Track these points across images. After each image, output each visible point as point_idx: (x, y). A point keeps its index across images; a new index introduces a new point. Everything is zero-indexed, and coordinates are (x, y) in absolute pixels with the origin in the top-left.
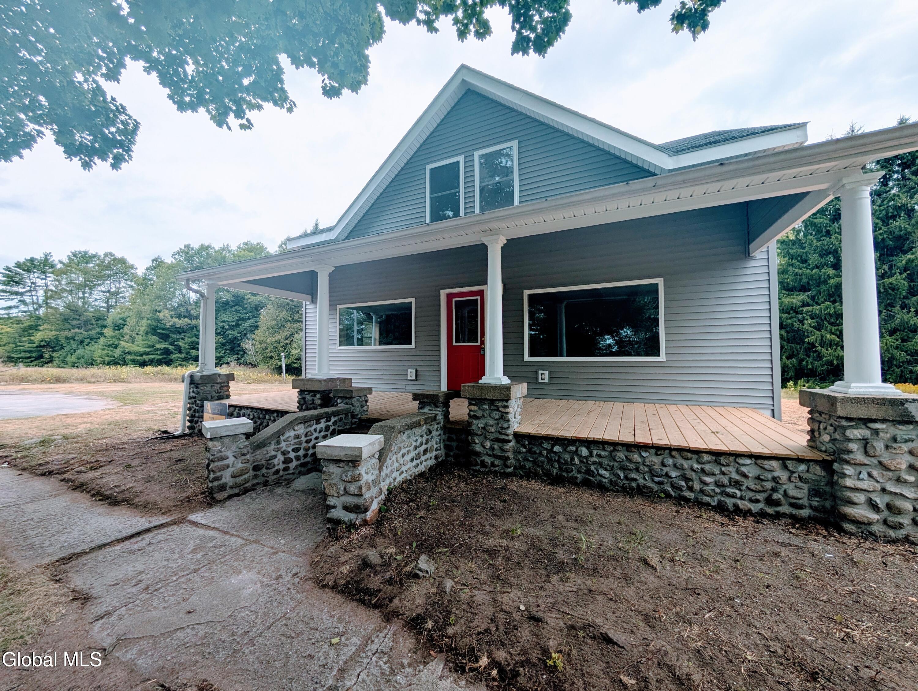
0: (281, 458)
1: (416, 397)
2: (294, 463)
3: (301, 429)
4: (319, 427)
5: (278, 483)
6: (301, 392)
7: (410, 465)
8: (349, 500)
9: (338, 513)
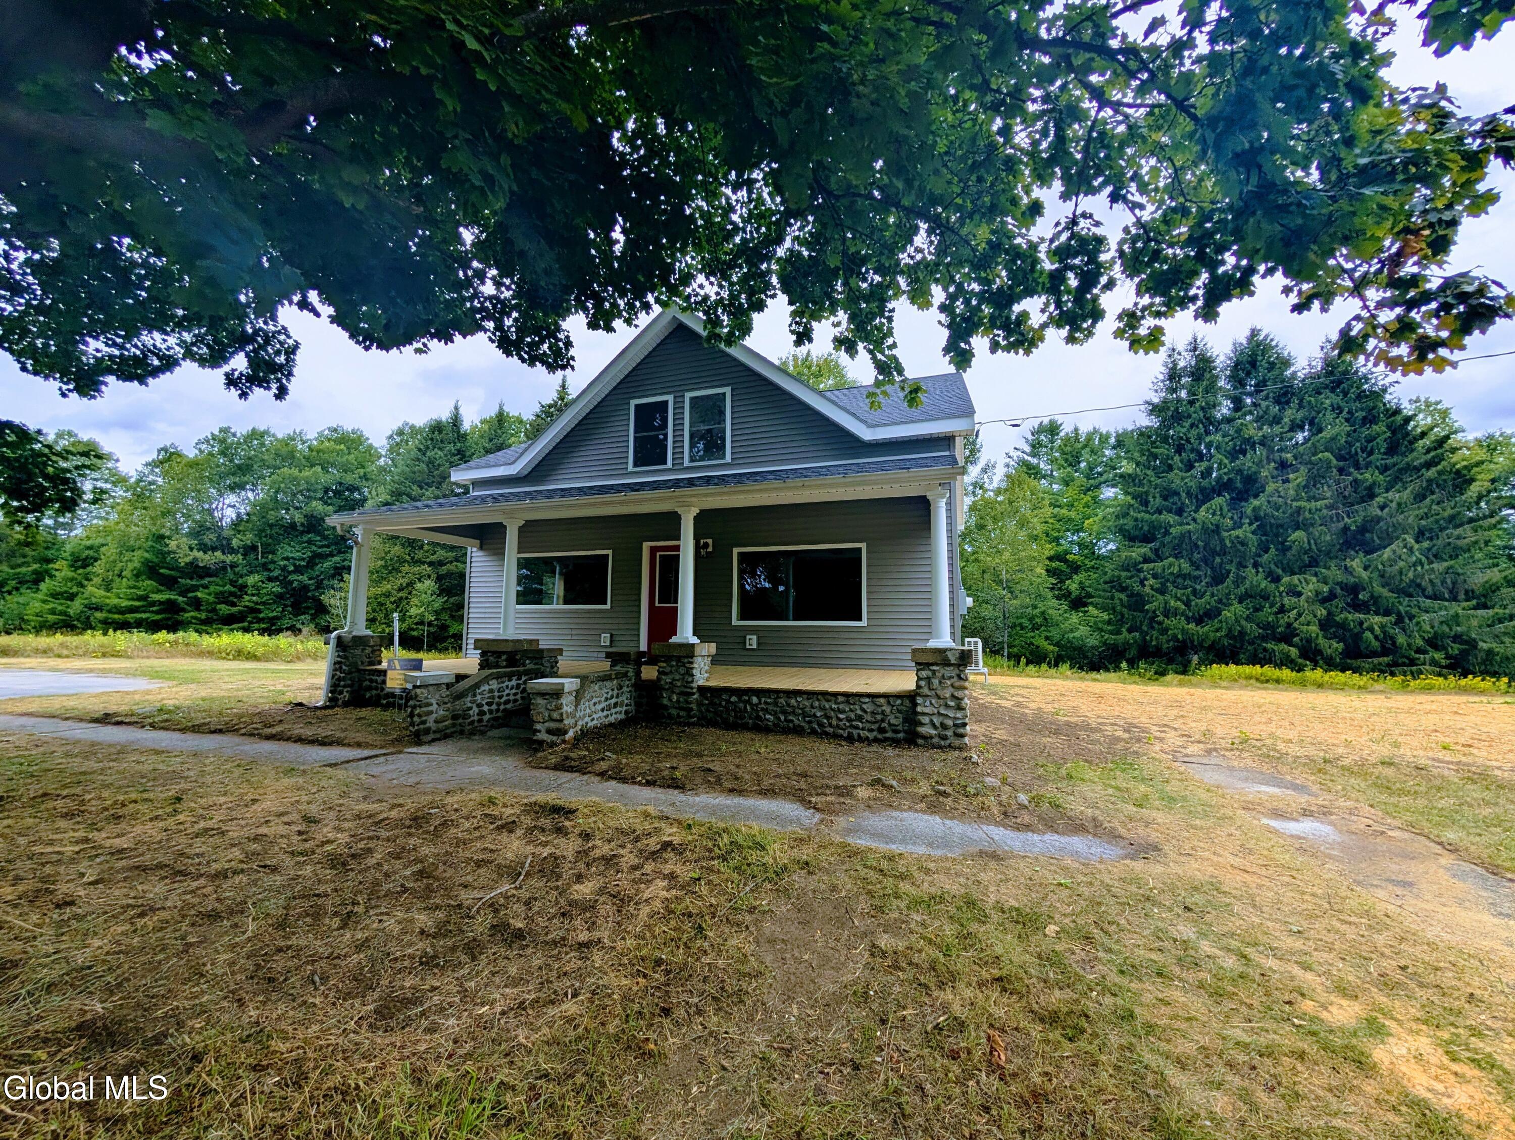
0: (476, 710)
1: (608, 655)
2: (487, 717)
3: (494, 684)
4: (510, 684)
6: (483, 654)
7: (600, 714)
8: (553, 725)
9: (543, 736)
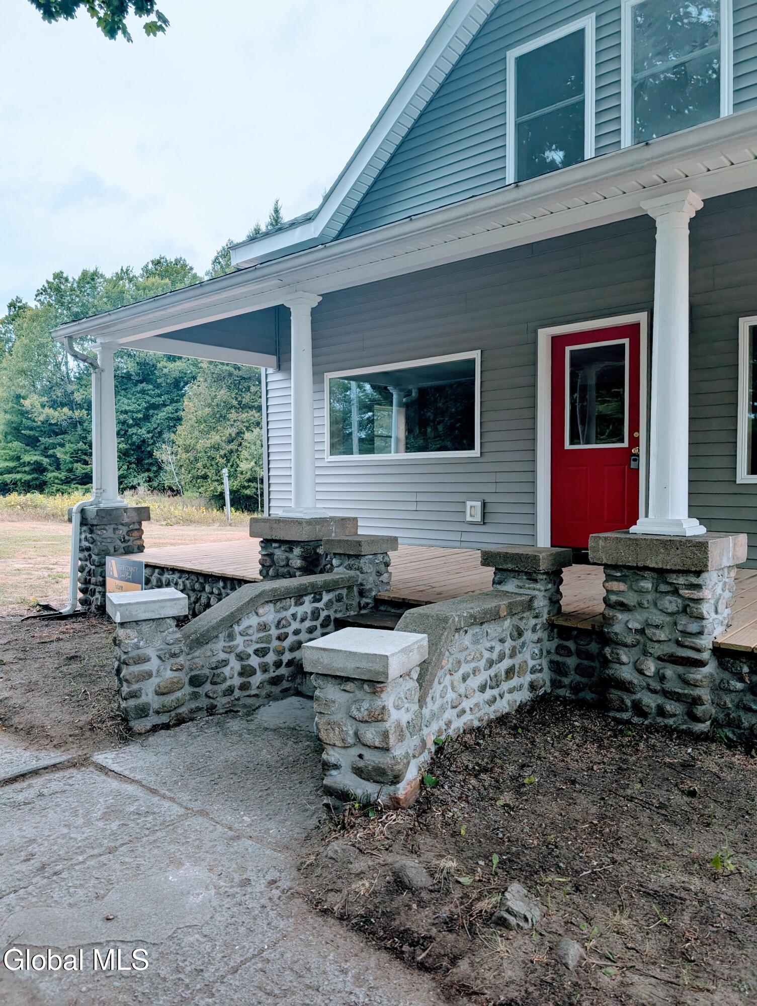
0: (235, 665)
1: (488, 559)
2: (258, 679)
3: (269, 614)
4: (300, 610)
5: (231, 712)
6: (267, 543)
7: (479, 698)
9: (343, 779)
